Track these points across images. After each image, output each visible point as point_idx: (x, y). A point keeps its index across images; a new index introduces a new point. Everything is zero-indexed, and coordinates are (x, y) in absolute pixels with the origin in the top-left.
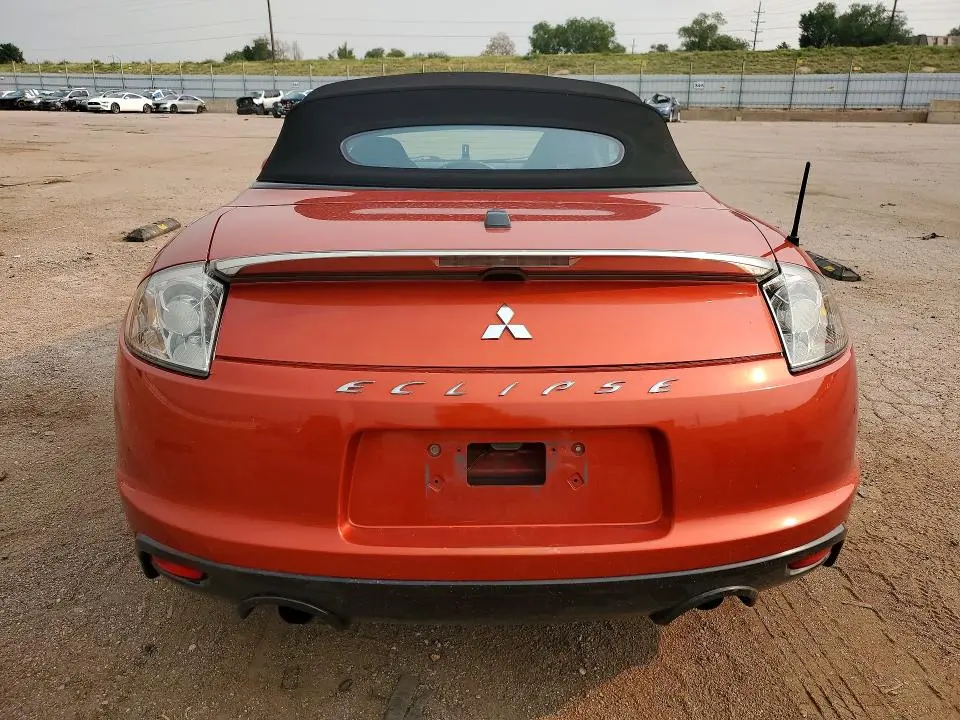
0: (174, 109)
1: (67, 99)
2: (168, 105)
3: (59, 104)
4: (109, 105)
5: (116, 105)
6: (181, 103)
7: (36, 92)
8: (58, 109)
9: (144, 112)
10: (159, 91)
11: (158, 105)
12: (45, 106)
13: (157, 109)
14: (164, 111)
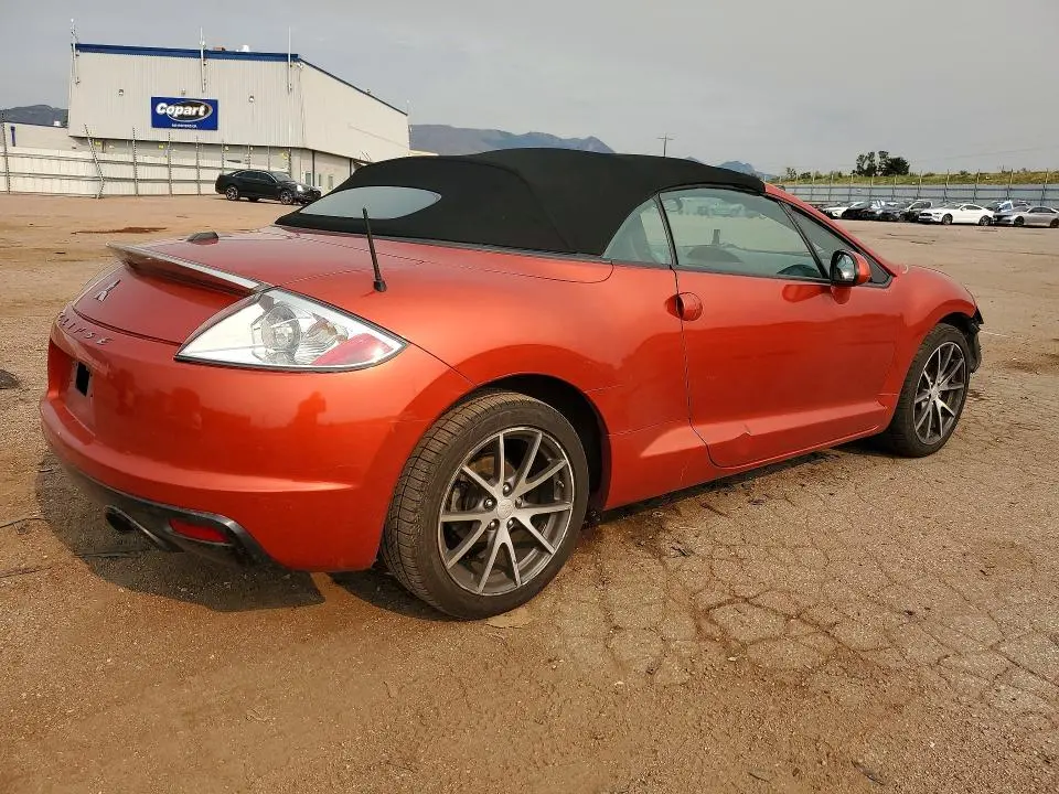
0: (1020, 222)
1: (908, 210)
2: (1013, 218)
3: (898, 215)
4: (941, 216)
5: (949, 216)
6: (1032, 215)
7: (883, 204)
8: (896, 220)
9: (979, 225)
10: (1010, 202)
11: (1000, 218)
12: (885, 217)
13: (999, 222)
14: (1006, 224)
